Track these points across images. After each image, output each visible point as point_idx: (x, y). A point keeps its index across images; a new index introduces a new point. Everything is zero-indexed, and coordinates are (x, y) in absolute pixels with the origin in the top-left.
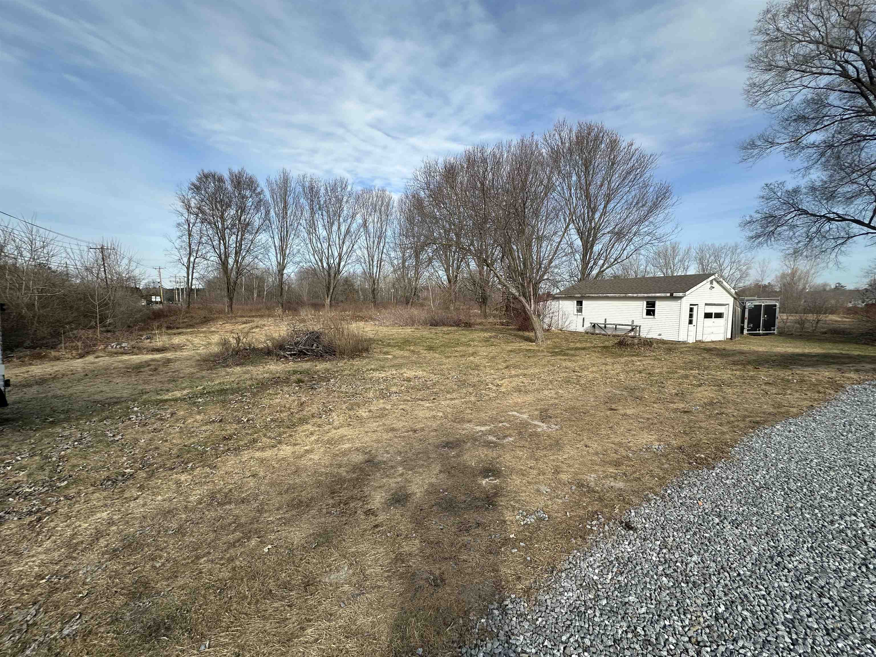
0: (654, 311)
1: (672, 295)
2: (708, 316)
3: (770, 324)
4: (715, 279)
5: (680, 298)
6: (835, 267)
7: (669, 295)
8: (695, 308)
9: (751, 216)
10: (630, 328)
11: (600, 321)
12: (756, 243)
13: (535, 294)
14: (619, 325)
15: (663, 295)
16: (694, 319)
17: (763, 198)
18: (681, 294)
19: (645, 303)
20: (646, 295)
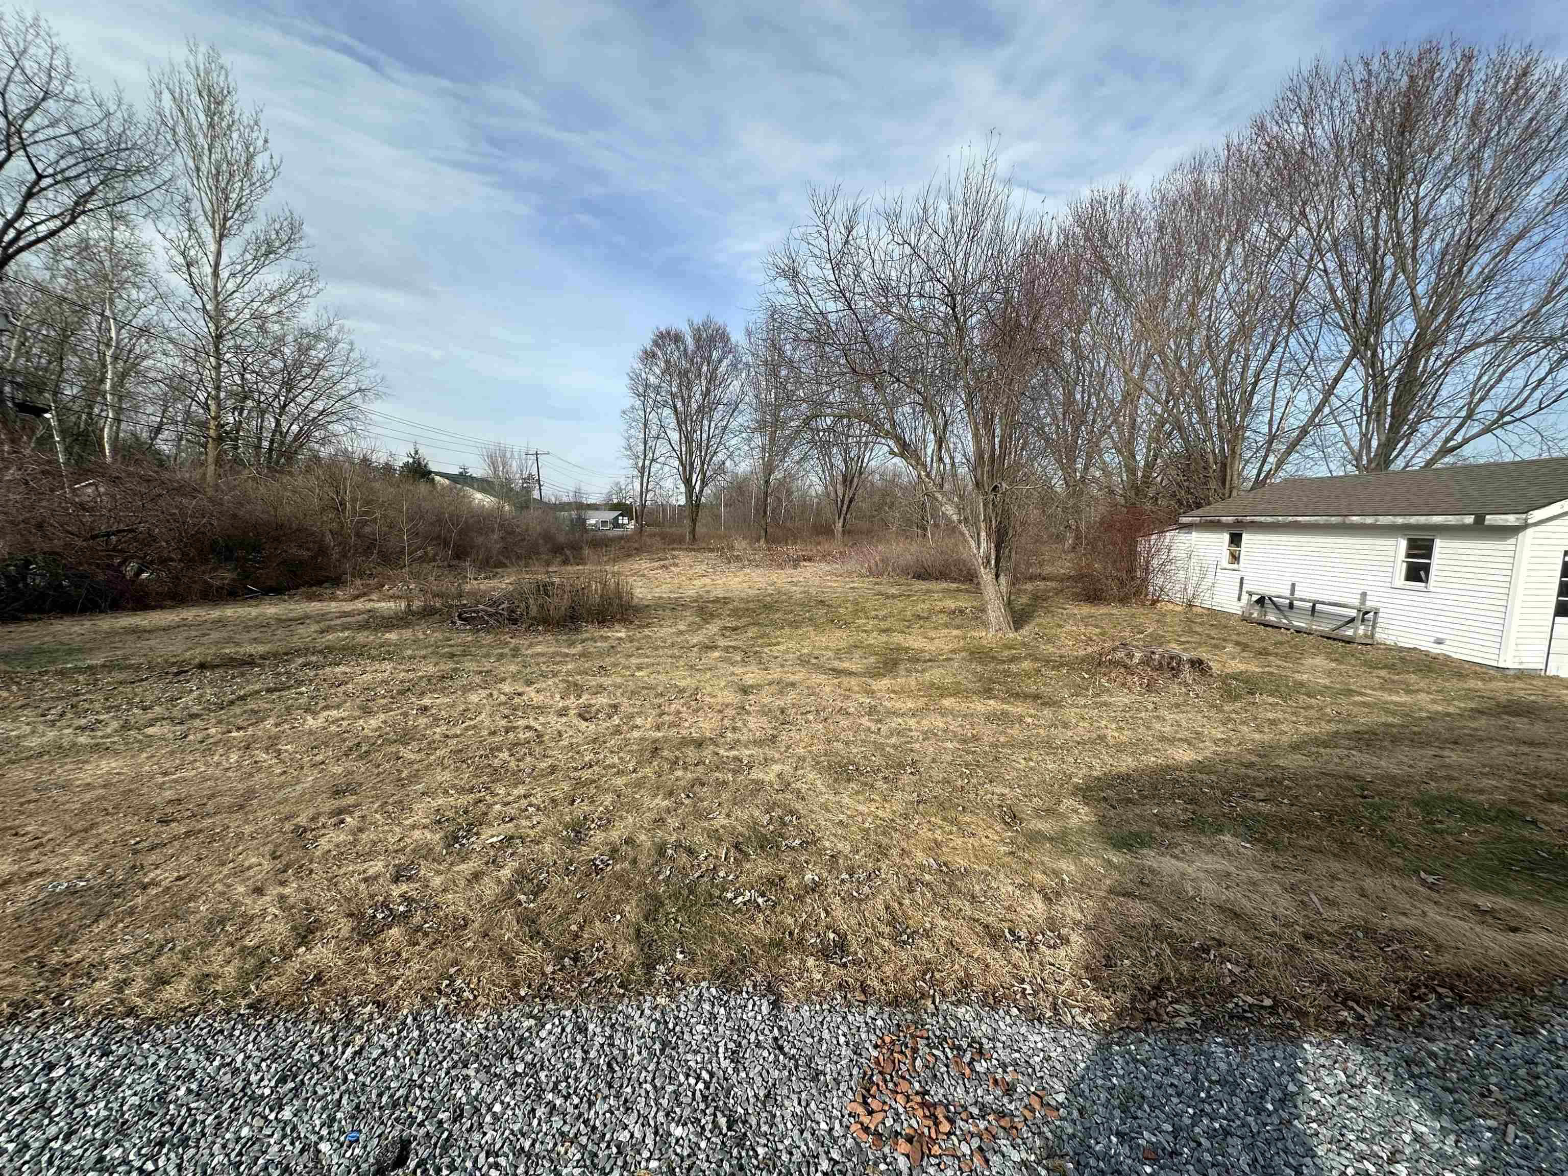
0: (1426, 568)
1: (1480, 519)
5: (1514, 530)
7: (1469, 520)
10: (1353, 613)
11: (1278, 589)
14: (1323, 603)
15: (1452, 520)
18: (1511, 520)
19: (1403, 544)
20: (1400, 520)
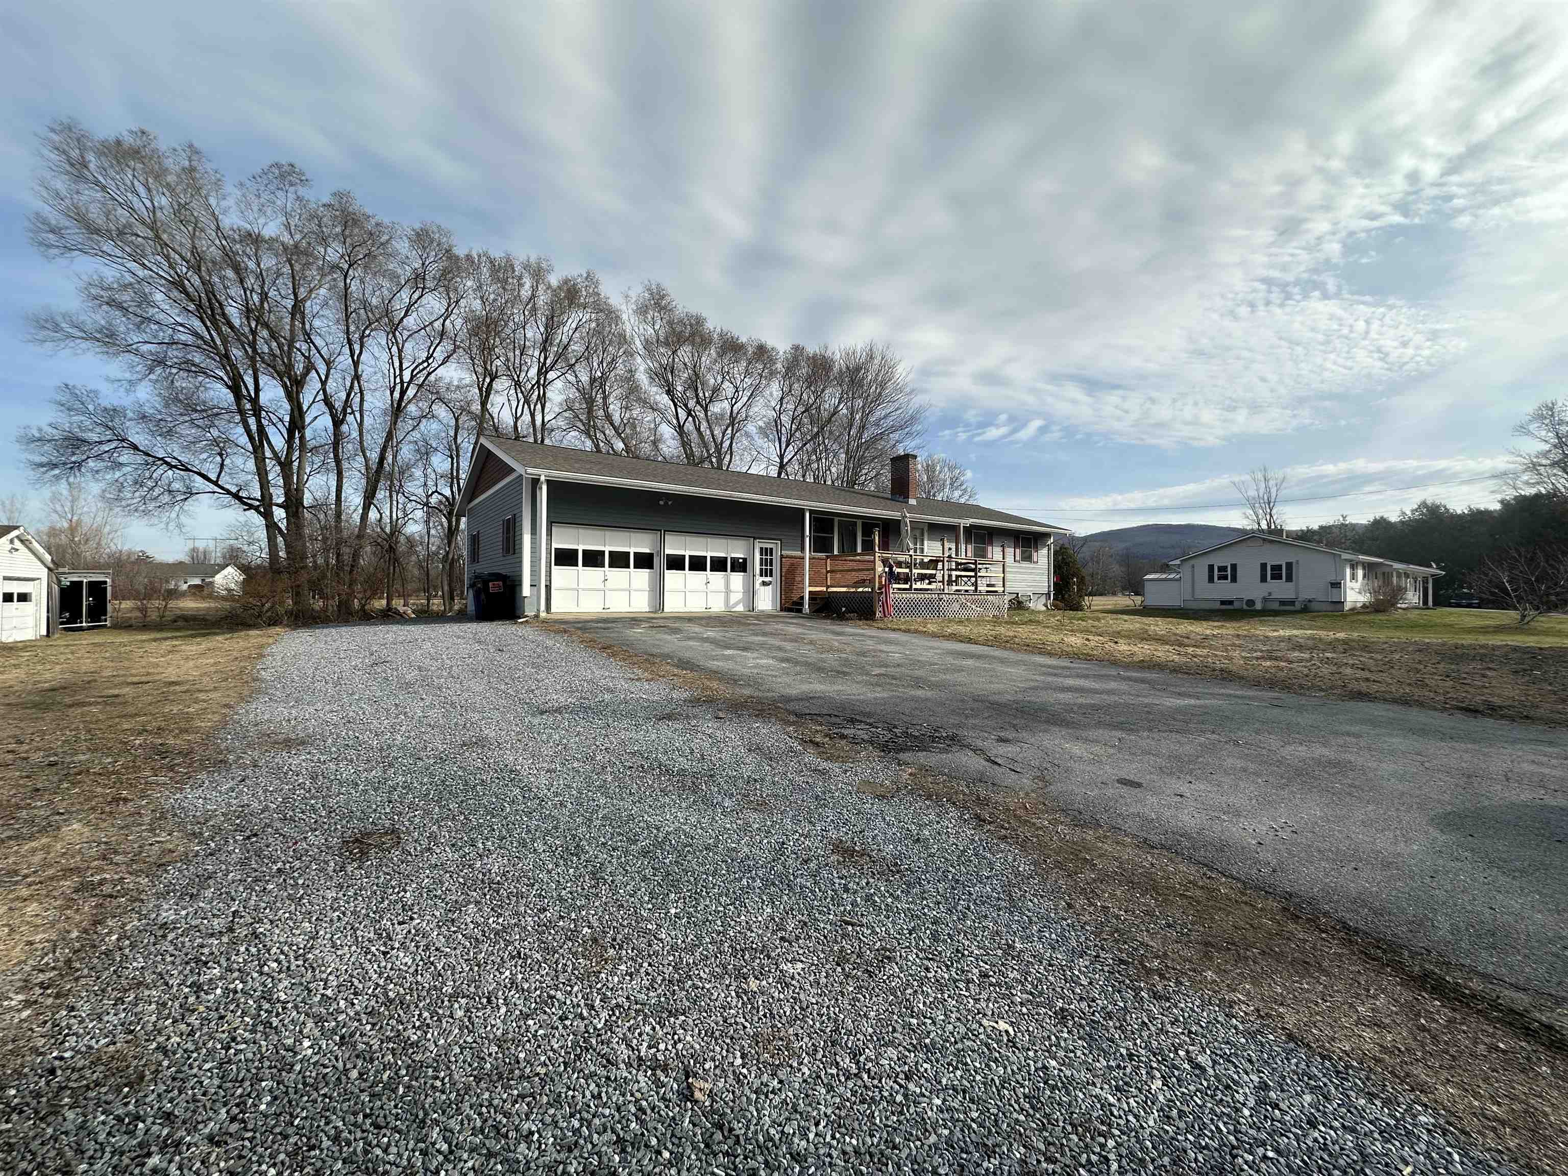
2: (8, 597)
3: (98, 612)
4: (17, 537)
6: (177, 531)
9: (40, 430)
12: (47, 476)
17: (62, 405)
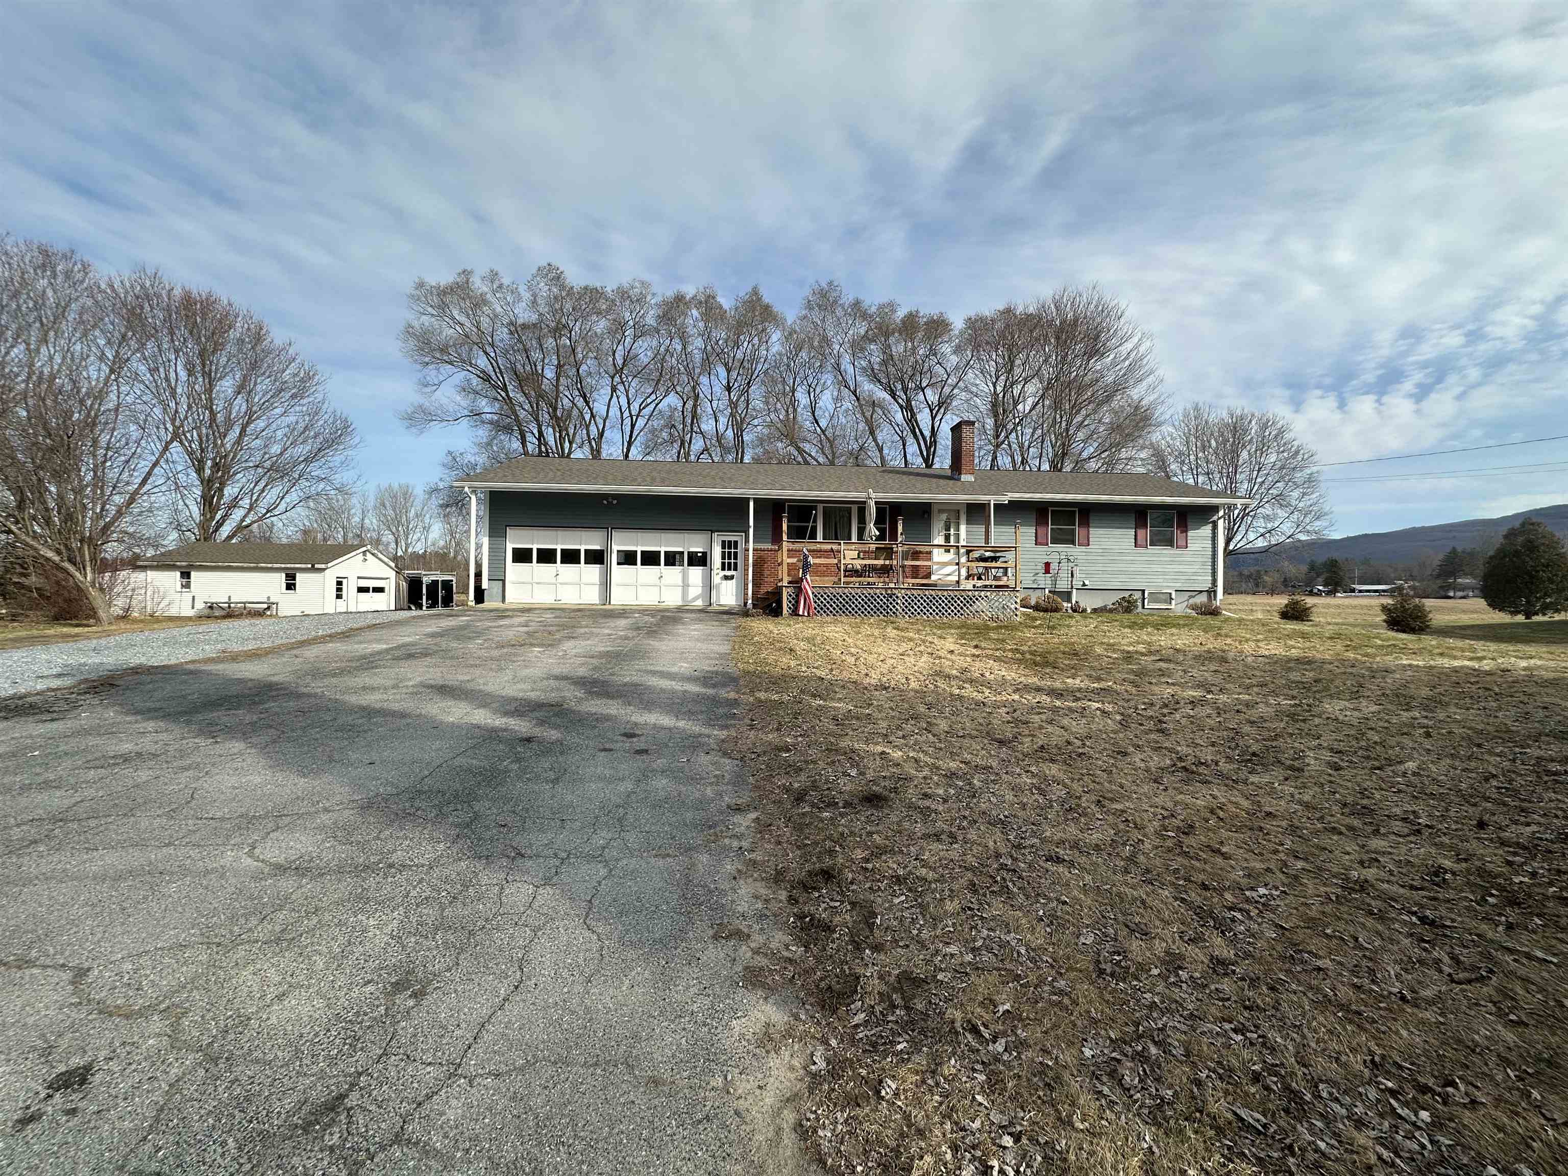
0: (294, 585)
1: (313, 566)
2: (361, 590)
3: (448, 600)
4: (367, 551)
5: (324, 570)
7: (309, 566)
8: (345, 581)
10: (265, 606)
11: (221, 599)
13: (93, 559)
14: (248, 603)
15: (303, 566)
16: (344, 593)
18: (323, 566)
19: (284, 575)
20: (280, 566)
